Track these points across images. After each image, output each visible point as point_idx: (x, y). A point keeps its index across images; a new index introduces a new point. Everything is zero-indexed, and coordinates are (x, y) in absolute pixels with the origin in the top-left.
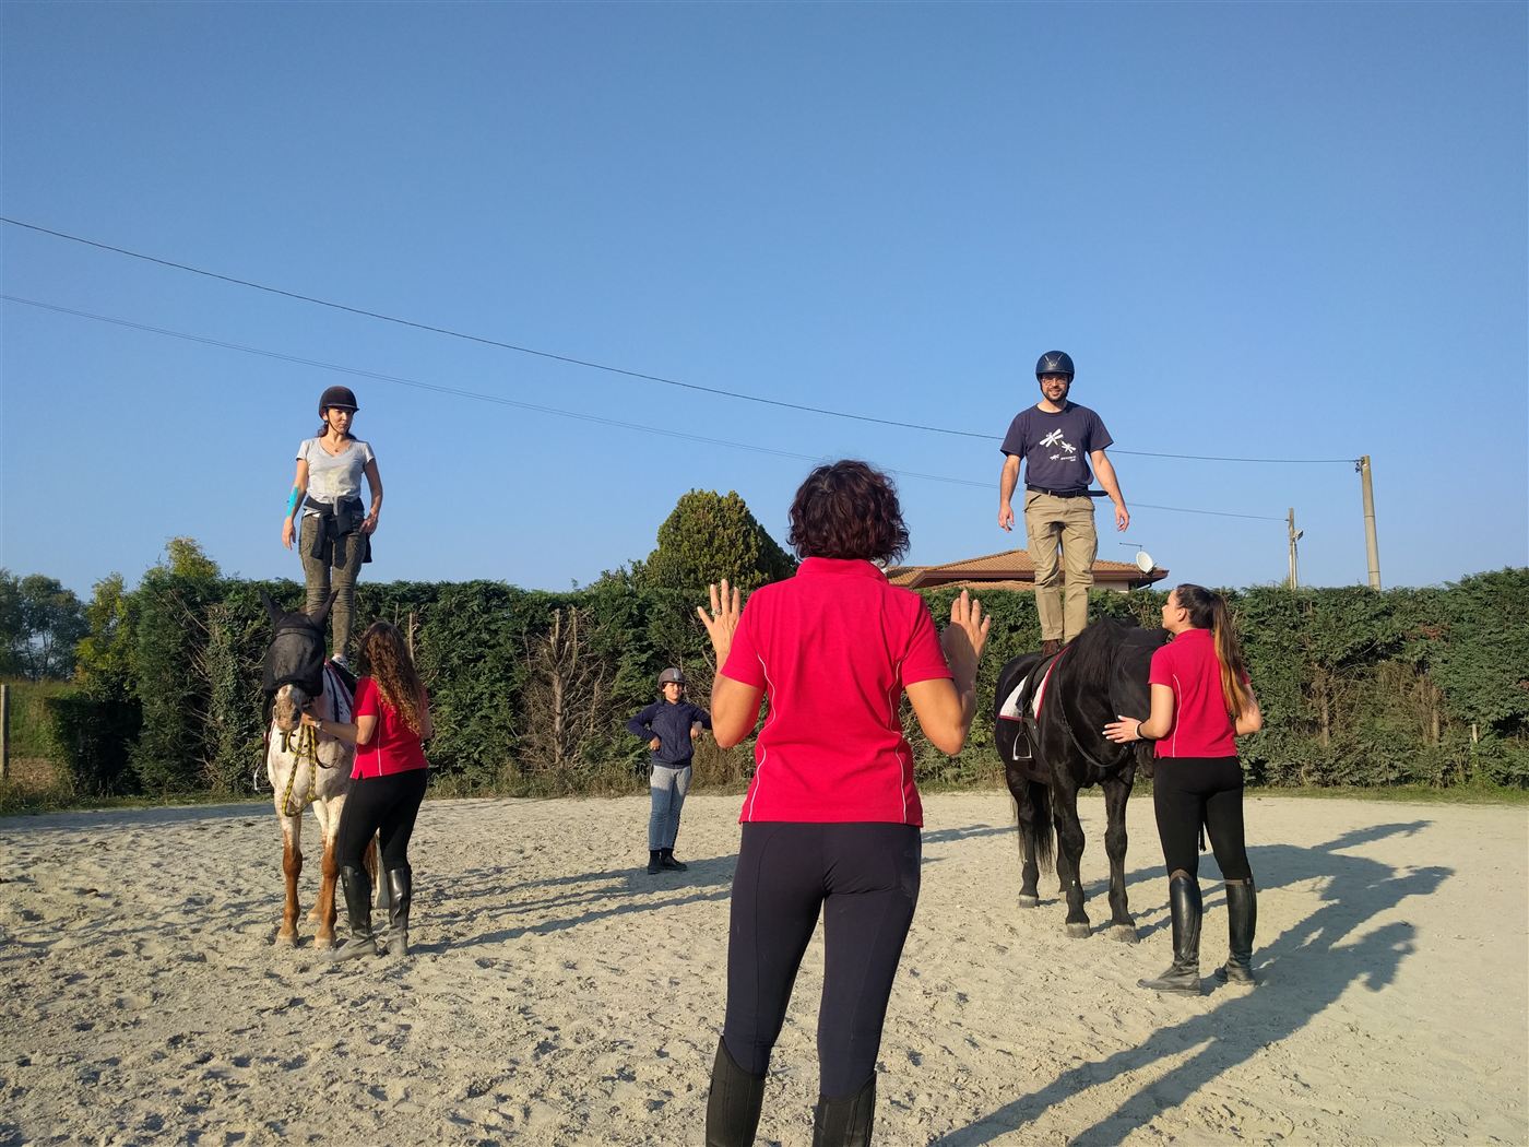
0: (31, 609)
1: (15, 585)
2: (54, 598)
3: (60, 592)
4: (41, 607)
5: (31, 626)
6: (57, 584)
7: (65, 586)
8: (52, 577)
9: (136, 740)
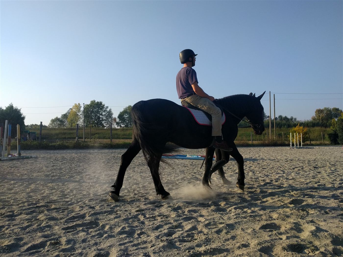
0: (334, 114)
1: (330, 110)
2: (338, 112)
3: (339, 110)
4: (336, 113)
5: (334, 117)
6: (338, 109)
7: (340, 109)
8: (337, 108)
9: (338, 138)
